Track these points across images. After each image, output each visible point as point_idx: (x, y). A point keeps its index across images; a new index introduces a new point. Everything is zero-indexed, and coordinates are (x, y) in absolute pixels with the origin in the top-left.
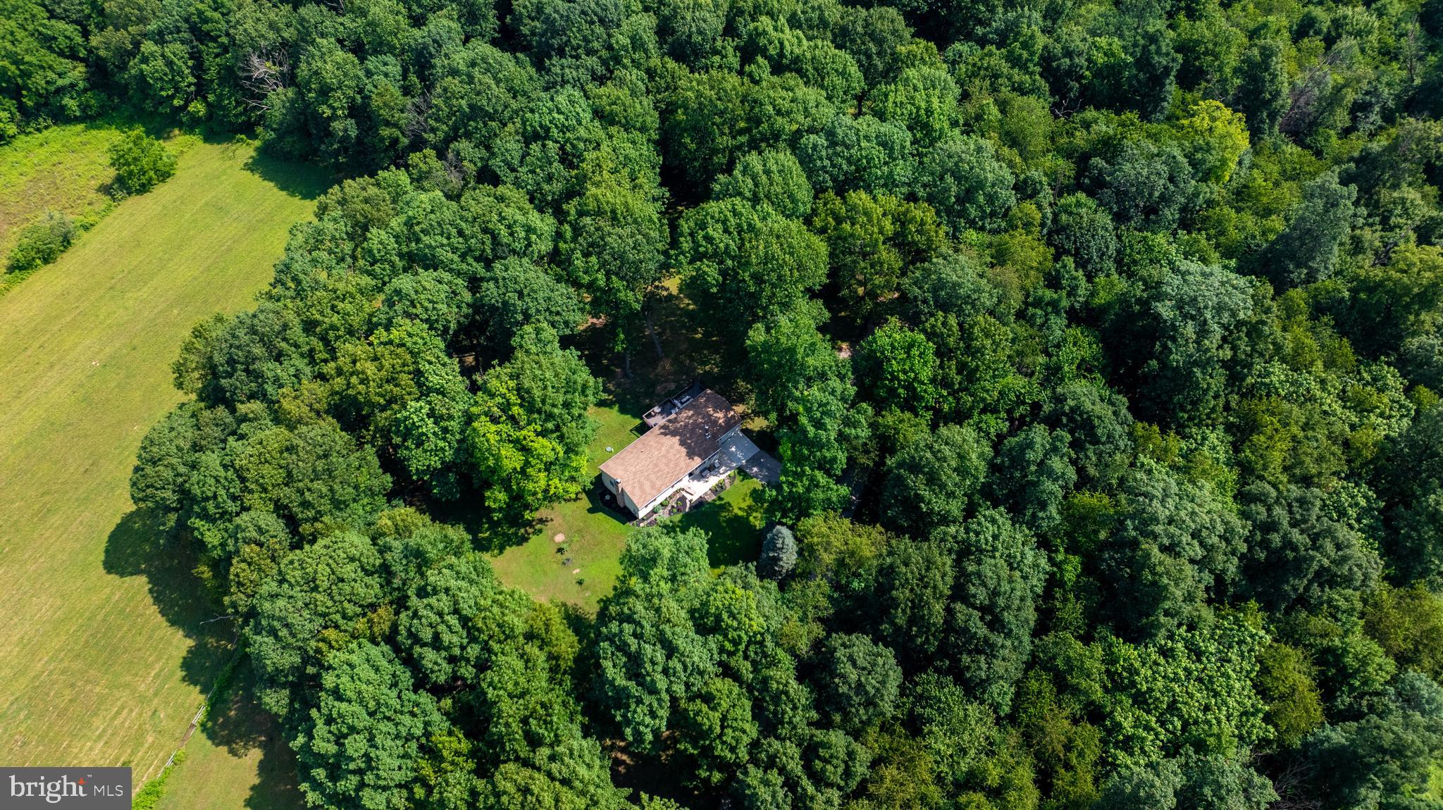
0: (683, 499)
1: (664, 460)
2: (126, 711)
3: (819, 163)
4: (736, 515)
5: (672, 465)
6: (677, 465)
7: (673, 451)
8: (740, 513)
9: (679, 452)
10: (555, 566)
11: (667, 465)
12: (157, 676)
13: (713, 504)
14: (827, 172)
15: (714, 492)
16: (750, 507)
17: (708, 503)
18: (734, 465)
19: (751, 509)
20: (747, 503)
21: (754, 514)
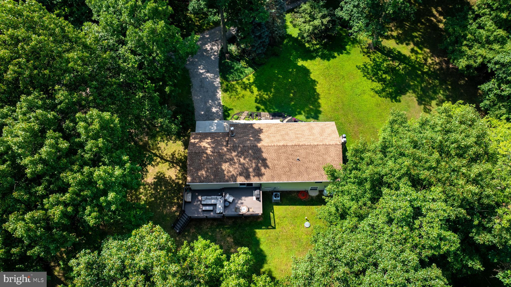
4: (259, 90)
8: (255, 89)
13: (267, 109)
15: (258, 116)
16: (245, 88)
17: (269, 112)
18: (225, 124)
19: (245, 87)
20: (244, 92)
21: (247, 82)
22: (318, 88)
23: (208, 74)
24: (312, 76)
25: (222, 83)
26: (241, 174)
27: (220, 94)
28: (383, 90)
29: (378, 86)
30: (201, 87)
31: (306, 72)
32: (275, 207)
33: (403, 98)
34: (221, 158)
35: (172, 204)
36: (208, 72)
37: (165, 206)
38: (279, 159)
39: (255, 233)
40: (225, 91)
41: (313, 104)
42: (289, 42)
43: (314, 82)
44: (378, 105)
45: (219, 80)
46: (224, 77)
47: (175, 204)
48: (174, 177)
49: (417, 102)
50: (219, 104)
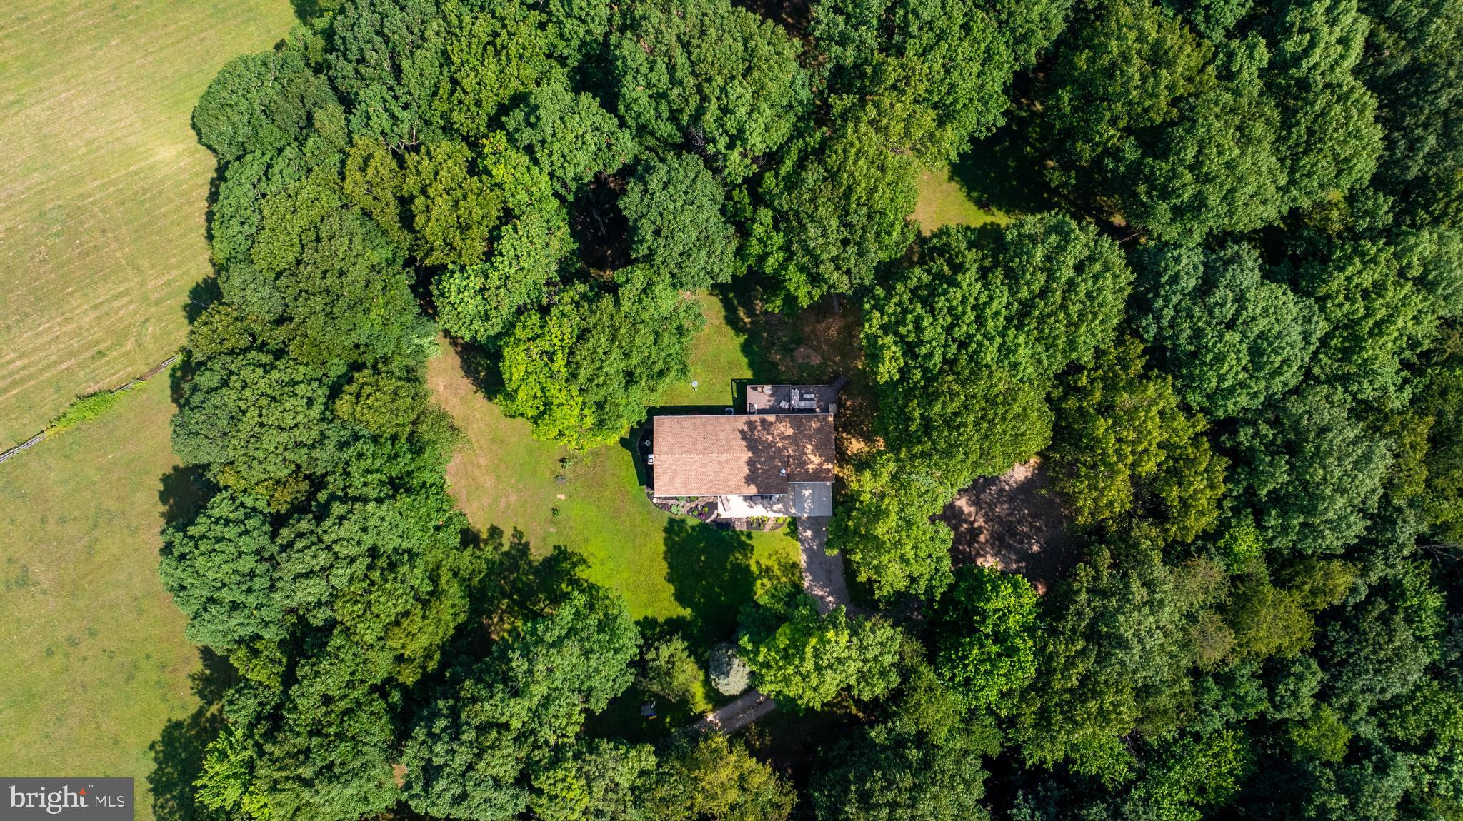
0: (713, 506)
1: (717, 467)
2: (127, 299)
3: (1160, 303)
4: (748, 567)
5: (721, 477)
6: (727, 480)
7: (733, 464)
8: (754, 568)
9: (739, 468)
10: (548, 473)
11: (716, 473)
12: (168, 284)
13: (737, 535)
14: (1158, 322)
15: (749, 523)
16: (768, 569)
17: (734, 531)
18: (793, 511)
19: (768, 571)
20: (770, 563)
21: (765, 581)
22: (663, 568)
23: (821, 593)
24: (672, 588)
25: (801, 578)
26: (771, 423)
27: (802, 559)
28: (575, 565)
29: (581, 573)
30: (830, 572)
31: (681, 598)
32: (731, 403)
33: (548, 552)
34: (794, 440)
35: (853, 408)
36: (822, 597)
37: (861, 405)
38: (728, 439)
39: (754, 375)
40: (795, 565)
41: (674, 542)
42: (702, 654)
43: (670, 579)
44: (586, 540)
45: (806, 584)
46: (798, 588)
47: (848, 409)
48: (853, 441)
49: (531, 547)
50: (802, 543)
